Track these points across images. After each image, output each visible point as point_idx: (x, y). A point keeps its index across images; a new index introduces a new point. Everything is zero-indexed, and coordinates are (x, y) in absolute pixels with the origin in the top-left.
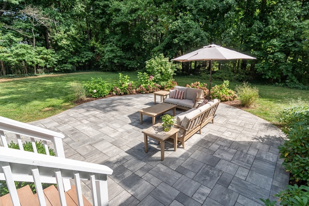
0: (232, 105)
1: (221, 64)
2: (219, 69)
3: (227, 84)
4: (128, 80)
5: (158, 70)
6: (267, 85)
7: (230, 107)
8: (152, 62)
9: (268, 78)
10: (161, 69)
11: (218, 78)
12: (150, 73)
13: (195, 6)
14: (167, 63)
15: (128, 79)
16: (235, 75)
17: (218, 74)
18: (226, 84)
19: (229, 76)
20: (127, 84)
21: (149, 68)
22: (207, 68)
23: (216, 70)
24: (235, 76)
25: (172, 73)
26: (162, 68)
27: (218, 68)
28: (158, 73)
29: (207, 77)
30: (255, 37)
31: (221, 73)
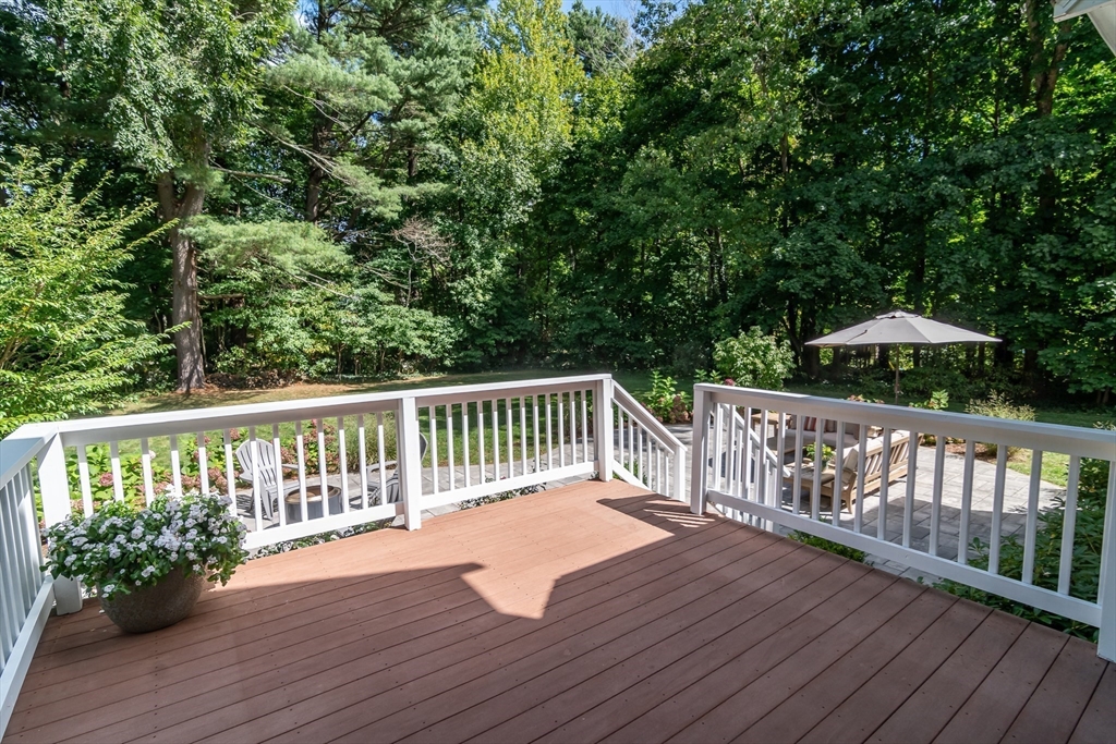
0: (959, 453)
1: (922, 351)
2: (916, 364)
3: (943, 401)
4: (672, 389)
5: (745, 365)
6: (1085, 411)
7: (956, 457)
8: (733, 347)
9: (1090, 390)
10: (754, 364)
11: (913, 391)
12: (725, 373)
13: (838, 201)
14: (770, 350)
15: (672, 385)
16: (970, 383)
17: (915, 380)
18: (939, 400)
19: (952, 386)
20: (668, 398)
21: (724, 360)
22: (872, 362)
23: (905, 369)
24: (970, 387)
25: (782, 373)
26: (757, 361)
27: (912, 363)
28: (747, 373)
29: (879, 387)
30: (1034, 275)
31: (924, 376)
